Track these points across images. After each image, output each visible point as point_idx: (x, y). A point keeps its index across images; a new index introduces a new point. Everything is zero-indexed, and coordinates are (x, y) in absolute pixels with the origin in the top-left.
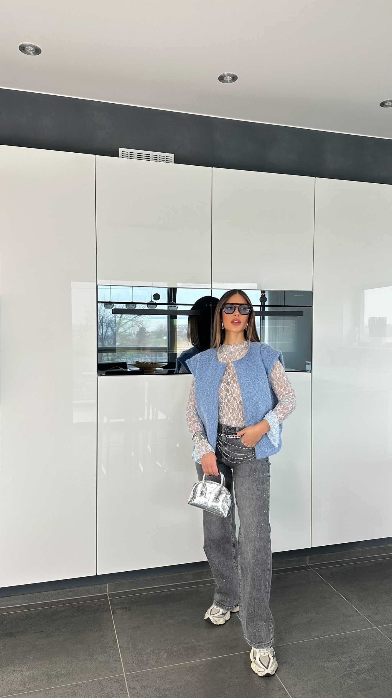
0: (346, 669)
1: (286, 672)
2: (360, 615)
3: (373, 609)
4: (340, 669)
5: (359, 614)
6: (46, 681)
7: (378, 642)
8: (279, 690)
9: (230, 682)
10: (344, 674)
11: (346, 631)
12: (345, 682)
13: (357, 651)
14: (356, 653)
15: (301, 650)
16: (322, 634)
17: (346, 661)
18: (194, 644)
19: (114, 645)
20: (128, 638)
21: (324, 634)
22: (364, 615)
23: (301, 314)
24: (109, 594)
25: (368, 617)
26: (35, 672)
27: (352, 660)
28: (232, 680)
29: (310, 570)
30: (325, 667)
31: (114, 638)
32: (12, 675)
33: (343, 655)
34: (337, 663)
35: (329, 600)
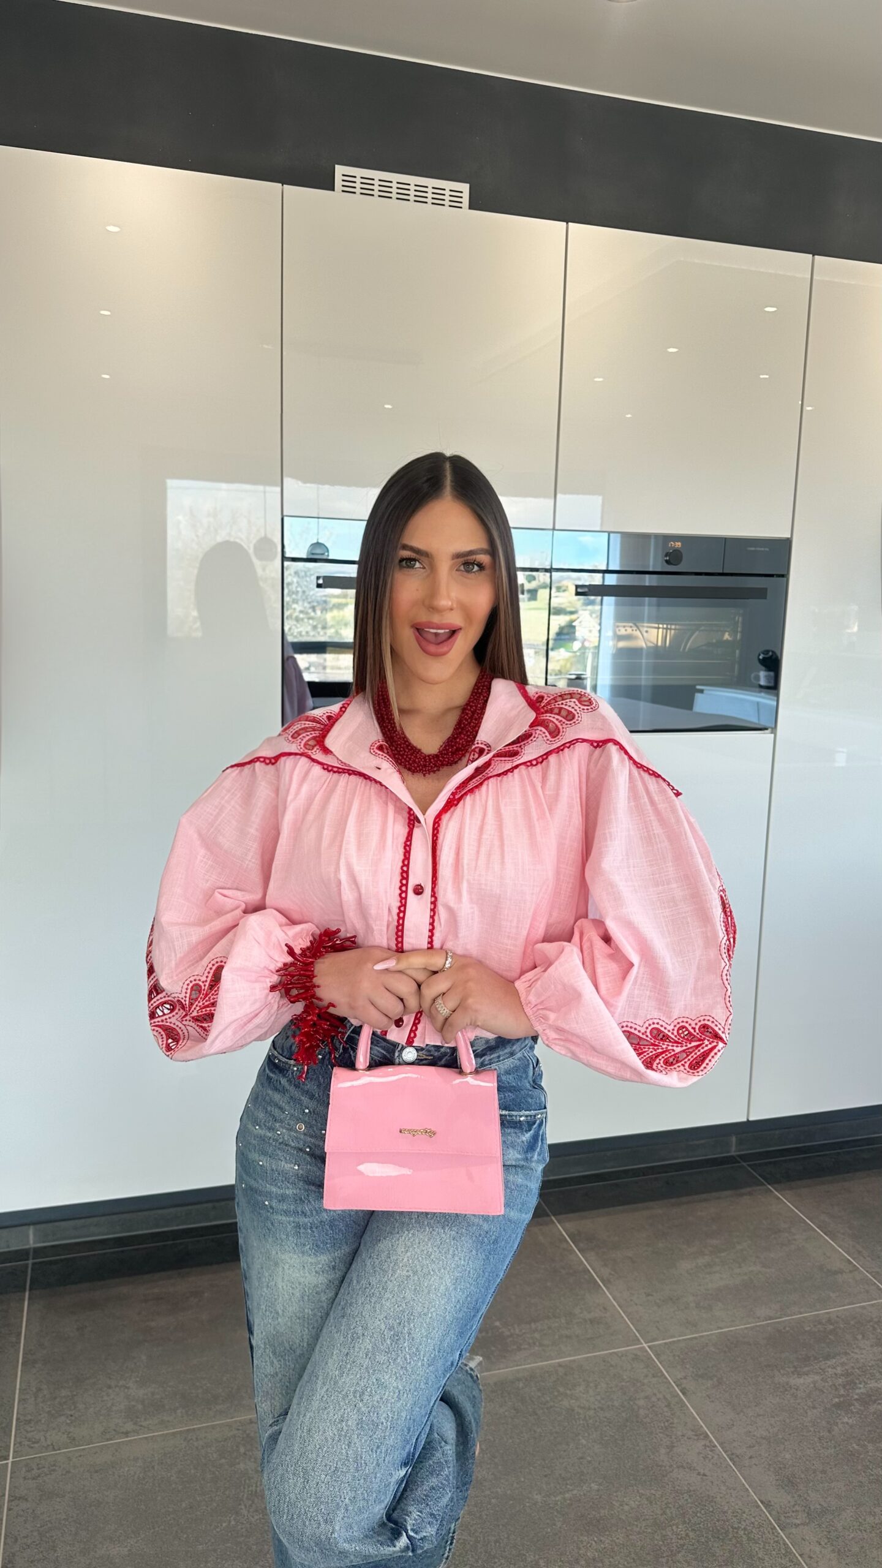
0: (837, 1393)
1: (707, 1396)
2: (855, 1270)
4: (824, 1392)
5: (855, 1268)
6: (184, 1411)
8: (696, 1438)
9: (587, 1418)
10: (834, 1402)
11: (829, 1305)
12: (838, 1421)
13: (856, 1351)
14: (856, 1356)
15: (736, 1347)
16: (779, 1313)
17: (836, 1374)
18: (500, 1331)
21: (783, 1313)
22: (867, 1271)
23: (761, 594)
25: (876, 1275)
26: (157, 1391)
27: (849, 1371)
28: (592, 1413)
29: (738, 1166)
30: (791, 1387)
32: (105, 1398)
33: (829, 1360)
34: (817, 1378)
35: (787, 1234)
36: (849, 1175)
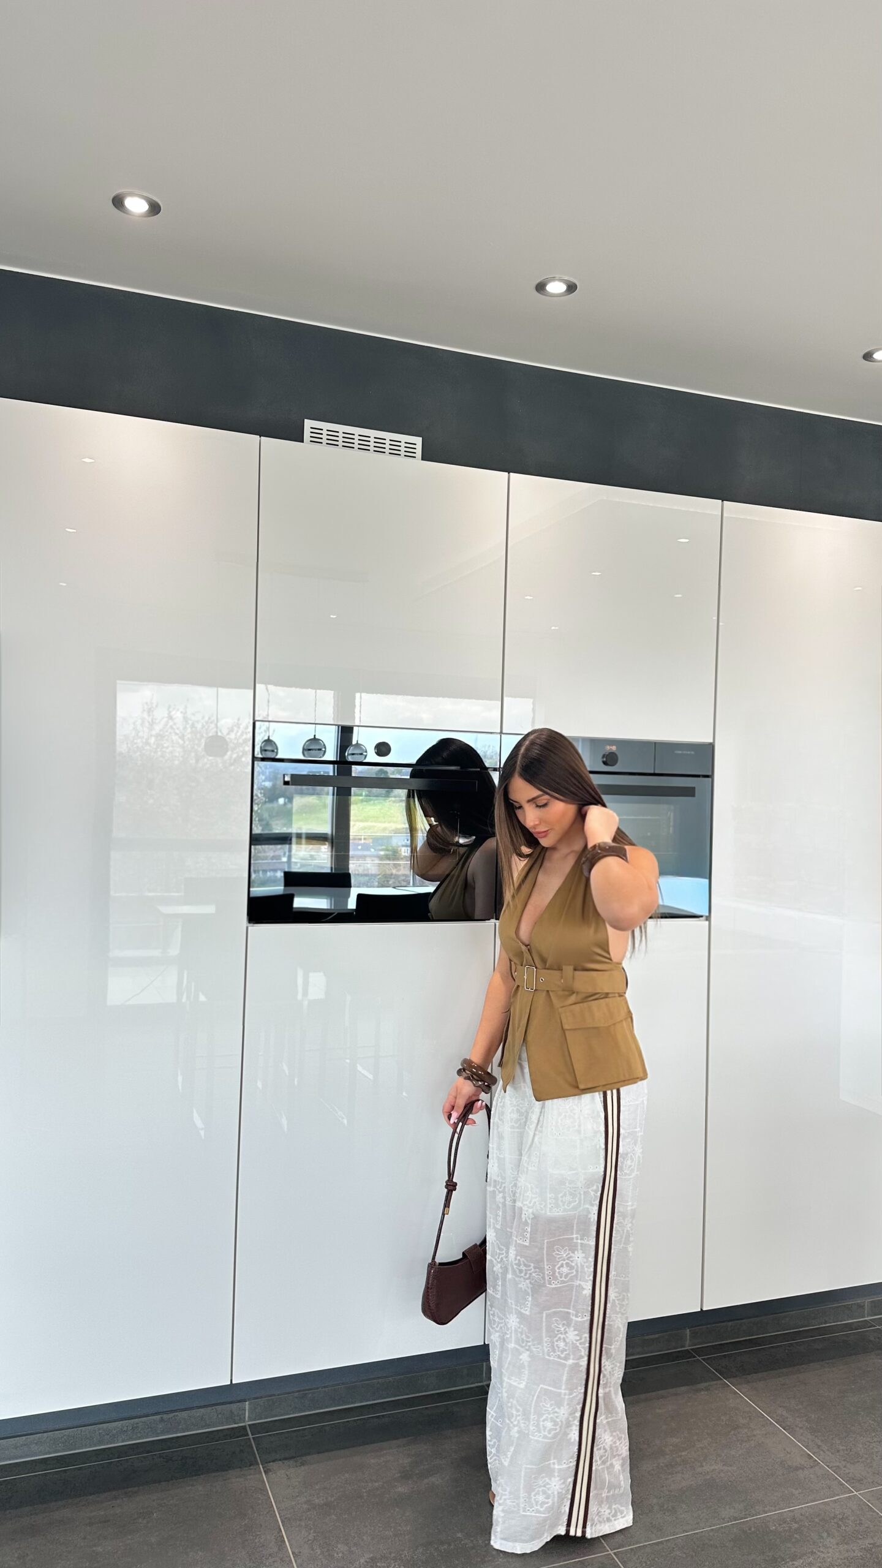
3: (843, 1450)
5: (816, 1463)
7: (867, 1527)
11: (793, 1503)
13: (822, 1550)
14: (823, 1555)
15: (702, 1550)
16: (744, 1513)
18: (463, 1542)
19: (279, 1550)
20: (310, 1534)
21: (747, 1513)
22: (828, 1466)
23: (690, 792)
24: (249, 1425)
25: (837, 1469)
29: (694, 1360)
31: (278, 1533)
33: (793, 1560)
35: (746, 1430)
36: (803, 1366)
